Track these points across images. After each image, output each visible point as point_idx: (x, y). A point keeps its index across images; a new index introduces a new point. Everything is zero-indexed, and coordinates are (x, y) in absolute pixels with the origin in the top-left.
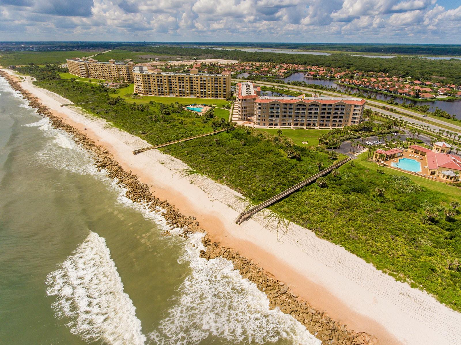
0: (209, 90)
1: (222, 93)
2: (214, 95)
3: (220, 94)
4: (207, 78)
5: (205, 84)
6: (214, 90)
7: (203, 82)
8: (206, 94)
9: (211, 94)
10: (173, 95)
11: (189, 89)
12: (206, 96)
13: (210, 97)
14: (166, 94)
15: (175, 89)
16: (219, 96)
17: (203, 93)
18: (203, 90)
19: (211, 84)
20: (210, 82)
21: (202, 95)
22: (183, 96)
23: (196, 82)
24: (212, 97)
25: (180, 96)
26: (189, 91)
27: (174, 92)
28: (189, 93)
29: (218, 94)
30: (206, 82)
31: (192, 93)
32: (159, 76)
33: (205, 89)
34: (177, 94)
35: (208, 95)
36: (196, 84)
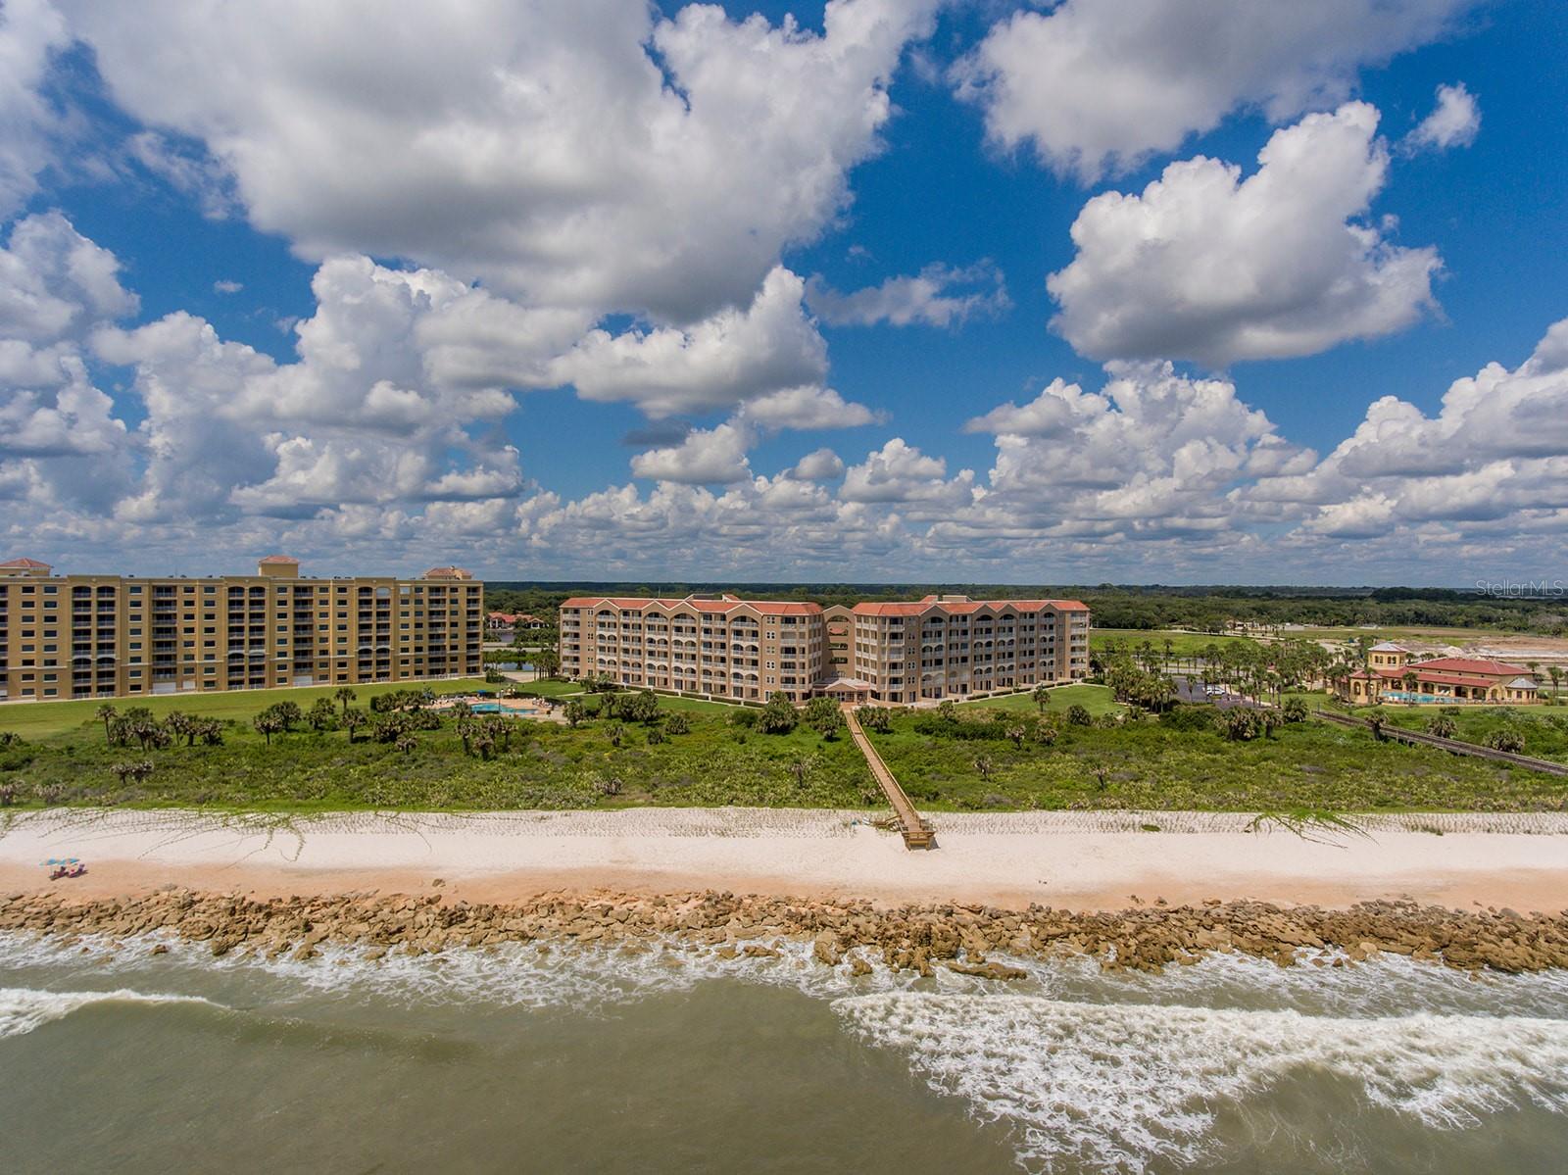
0: (403, 644)
1: (462, 651)
2: (425, 666)
3: (454, 659)
4: (397, 589)
5: (383, 614)
6: (425, 642)
7: (374, 608)
8: (386, 662)
9: (412, 661)
10: (180, 685)
11: (289, 647)
12: (386, 674)
13: (405, 674)
14: (134, 680)
15: (197, 650)
16: (448, 665)
17: (373, 658)
18: (373, 647)
19: (412, 614)
20: (411, 607)
21: (365, 671)
22: (252, 681)
23: (332, 608)
24: (418, 673)
25: (231, 683)
26: (290, 657)
27: (190, 670)
28: (290, 666)
29: (444, 659)
30: (390, 608)
31: (305, 665)
32: (94, 588)
33: (385, 639)
34: (210, 677)
35: (396, 668)
36: (331, 621)
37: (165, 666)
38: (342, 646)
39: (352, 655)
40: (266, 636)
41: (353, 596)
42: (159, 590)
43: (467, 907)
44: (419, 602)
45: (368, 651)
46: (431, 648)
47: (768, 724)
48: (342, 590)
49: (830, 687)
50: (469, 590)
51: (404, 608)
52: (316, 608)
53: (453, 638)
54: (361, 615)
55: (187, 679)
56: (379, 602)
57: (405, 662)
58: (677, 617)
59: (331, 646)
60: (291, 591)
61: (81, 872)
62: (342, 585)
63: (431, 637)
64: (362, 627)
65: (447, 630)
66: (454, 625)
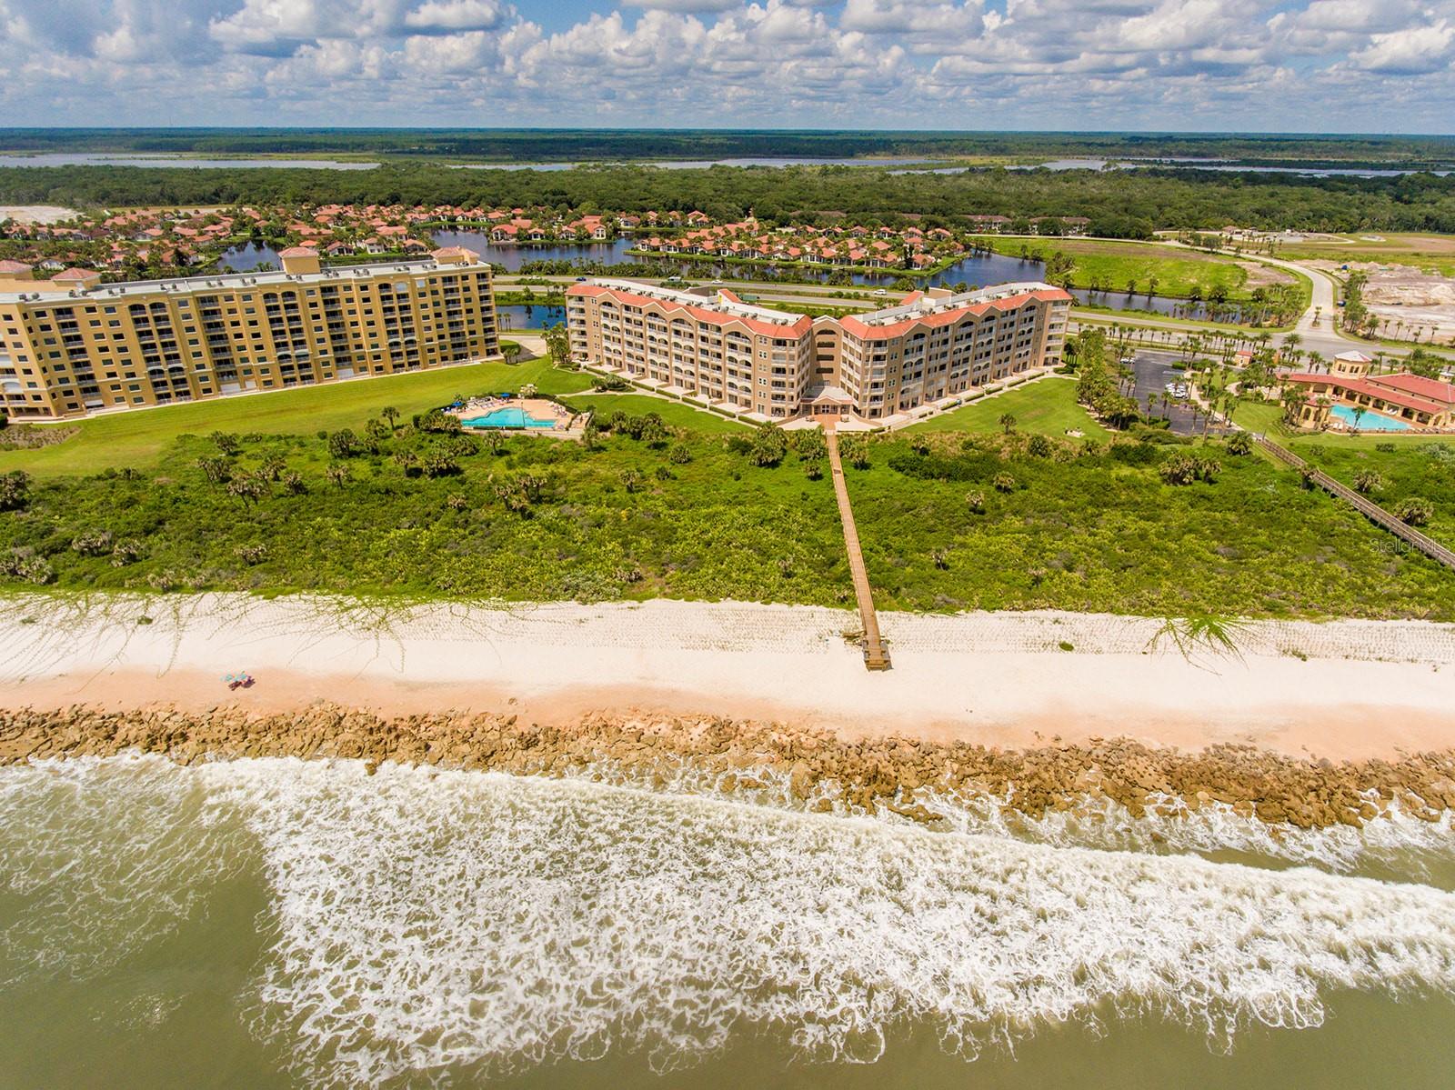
0: (426, 332)
1: (480, 335)
2: (450, 352)
3: (474, 343)
4: (413, 283)
5: (404, 308)
6: (446, 331)
7: (395, 303)
8: (414, 352)
9: (437, 349)
10: (243, 386)
11: (328, 345)
12: (417, 363)
13: (433, 361)
14: (205, 385)
15: (249, 352)
16: (470, 349)
17: (402, 349)
18: (401, 339)
19: (430, 305)
20: (428, 299)
21: (398, 362)
22: (303, 378)
23: (357, 305)
24: (444, 359)
25: (286, 381)
26: (331, 354)
27: (248, 372)
28: (333, 362)
29: (465, 345)
30: (410, 302)
31: (345, 359)
32: (147, 305)
33: (411, 331)
34: (267, 377)
35: (424, 357)
36: (359, 317)
37: (226, 370)
38: (374, 340)
39: (384, 347)
40: (305, 337)
41: (374, 293)
42: (203, 300)
43: (538, 730)
44: (435, 293)
45: (397, 344)
46: (452, 335)
47: (760, 460)
48: (364, 288)
49: (816, 401)
50: (478, 276)
51: (422, 300)
52: (344, 307)
53: (471, 325)
54: (385, 310)
55: (248, 379)
56: (399, 297)
57: (431, 350)
58: (676, 321)
59: (364, 340)
60: (318, 292)
61: (250, 683)
62: (364, 284)
63: (451, 324)
64: (388, 322)
65: (464, 318)
66: (469, 311)
